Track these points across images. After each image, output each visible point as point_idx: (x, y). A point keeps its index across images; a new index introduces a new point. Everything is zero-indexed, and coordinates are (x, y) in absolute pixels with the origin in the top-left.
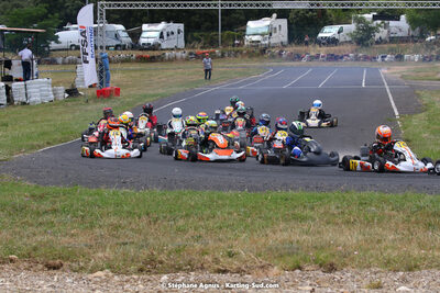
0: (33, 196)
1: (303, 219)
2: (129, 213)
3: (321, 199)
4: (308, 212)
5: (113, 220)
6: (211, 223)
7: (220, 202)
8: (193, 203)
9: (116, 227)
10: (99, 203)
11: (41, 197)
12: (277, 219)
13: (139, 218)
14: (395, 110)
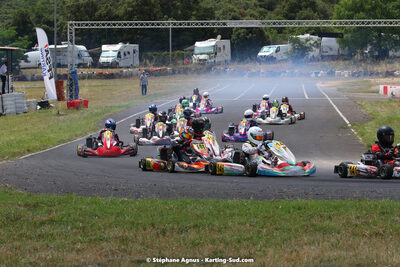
0: (26, 205)
1: (325, 231)
2: (133, 223)
3: (336, 208)
4: (327, 222)
5: (117, 232)
6: (227, 236)
7: (228, 211)
8: (199, 212)
9: (124, 240)
10: (98, 212)
11: (36, 206)
13: (145, 229)
14: (345, 119)
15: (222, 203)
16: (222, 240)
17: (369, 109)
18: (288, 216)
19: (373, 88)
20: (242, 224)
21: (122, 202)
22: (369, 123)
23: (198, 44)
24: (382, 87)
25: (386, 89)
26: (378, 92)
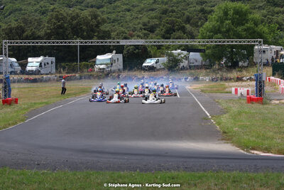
2: (51, 189)
3: (200, 178)
14: (206, 112)
17: (224, 105)
19: (227, 90)
21: (43, 174)
22: (225, 115)
23: (98, 57)
24: (233, 89)
25: (236, 90)
26: (231, 92)
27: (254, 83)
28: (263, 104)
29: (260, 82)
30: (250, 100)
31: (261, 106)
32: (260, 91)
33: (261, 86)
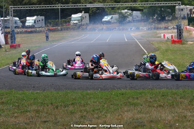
1: (135, 105)
2: (42, 103)
3: (140, 93)
4: (136, 101)
5: (34, 107)
6: (87, 108)
7: (88, 96)
8: (74, 97)
9: (37, 111)
10: (25, 98)
12: (121, 105)
13: (48, 106)
14: (145, 50)
15: (85, 92)
16: (85, 111)
17: (157, 46)
18: (117, 98)
19: (158, 35)
20: (95, 102)
21: (37, 93)
22: (157, 52)
23: (73, 16)
24: (162, 35)
25: (164, 35)
26: (160, 37)
27: (176, 30)
28: (182, 44)
29: (180, 30)
30: (174, 42)
31: (181, 46)
32: (180, 35)
33: (180, 33)
